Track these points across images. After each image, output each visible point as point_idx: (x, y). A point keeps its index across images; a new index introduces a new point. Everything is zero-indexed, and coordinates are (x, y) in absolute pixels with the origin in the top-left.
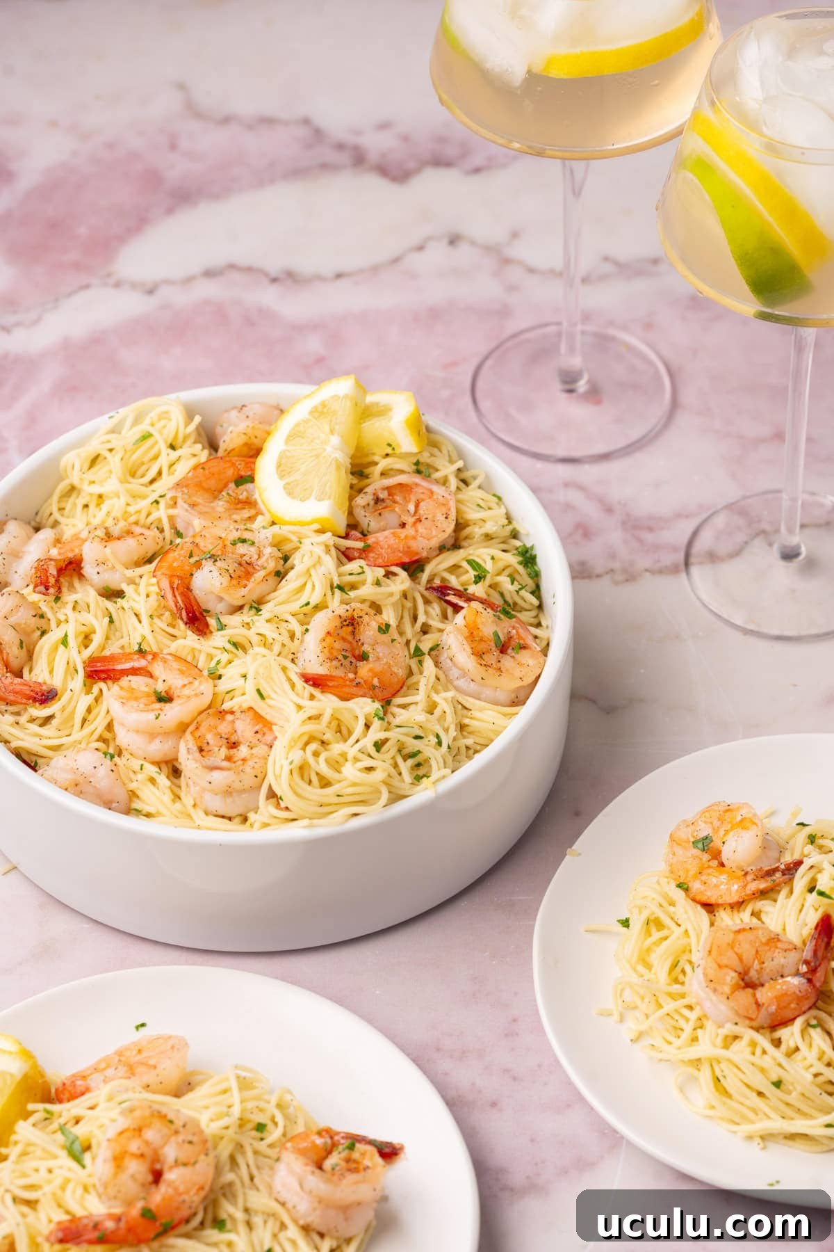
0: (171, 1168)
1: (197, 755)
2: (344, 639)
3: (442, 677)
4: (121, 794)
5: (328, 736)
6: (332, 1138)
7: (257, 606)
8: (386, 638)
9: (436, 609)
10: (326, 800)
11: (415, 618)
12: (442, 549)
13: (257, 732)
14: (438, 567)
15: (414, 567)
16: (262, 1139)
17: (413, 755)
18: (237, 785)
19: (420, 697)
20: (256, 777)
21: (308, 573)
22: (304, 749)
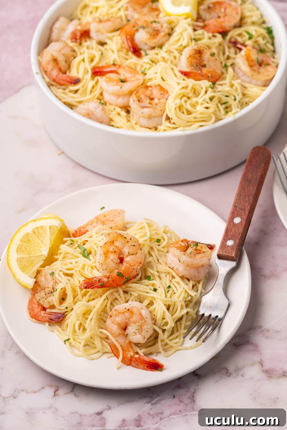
0: (127, 256)
1: (137, 102)
2: (196, 59)
3: (235, 75)
4: (106, 120)
5: (191, 95)
6: (187, 243)
7: (161, 46)
8: (213, 58)
9: (233, 50)
10: (190, 120)
11: (224, 54)
12: (235, 27)
13: (161, 94)
14: (233, 34)
15: (224, 33)
16: (159, 245)
17: (225, 103)
18: (153, 114)
19: (227, 81)
20: (161, 110)
21: (181, 34)
22: (181, 99)
